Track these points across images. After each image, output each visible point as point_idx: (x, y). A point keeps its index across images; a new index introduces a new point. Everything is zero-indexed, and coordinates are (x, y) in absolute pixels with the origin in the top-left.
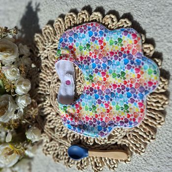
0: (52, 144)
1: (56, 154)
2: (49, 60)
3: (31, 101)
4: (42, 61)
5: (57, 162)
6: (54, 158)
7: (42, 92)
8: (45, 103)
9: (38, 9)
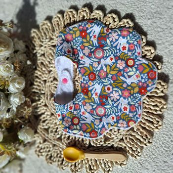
0: (45, 145)
1: (50, 156)
2: (45, 58)
3: (24, 99)
4: (39, 58)
5: (50, 164)
6: (47, 160)
7: (36, 91)
8: (39, 103)
9: (36, 4)
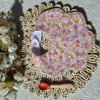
0: (29, 82)
1: (32, 88)
2: (28, 33)
3: (17, 57)
4: (24, 33)
5: (32, 93)
6: (30, 91)
7: (23, 52)
8: (25, 58)
9: (22, 2)
